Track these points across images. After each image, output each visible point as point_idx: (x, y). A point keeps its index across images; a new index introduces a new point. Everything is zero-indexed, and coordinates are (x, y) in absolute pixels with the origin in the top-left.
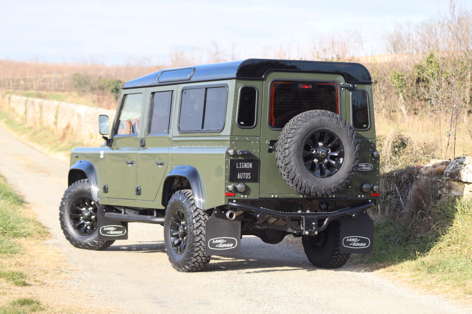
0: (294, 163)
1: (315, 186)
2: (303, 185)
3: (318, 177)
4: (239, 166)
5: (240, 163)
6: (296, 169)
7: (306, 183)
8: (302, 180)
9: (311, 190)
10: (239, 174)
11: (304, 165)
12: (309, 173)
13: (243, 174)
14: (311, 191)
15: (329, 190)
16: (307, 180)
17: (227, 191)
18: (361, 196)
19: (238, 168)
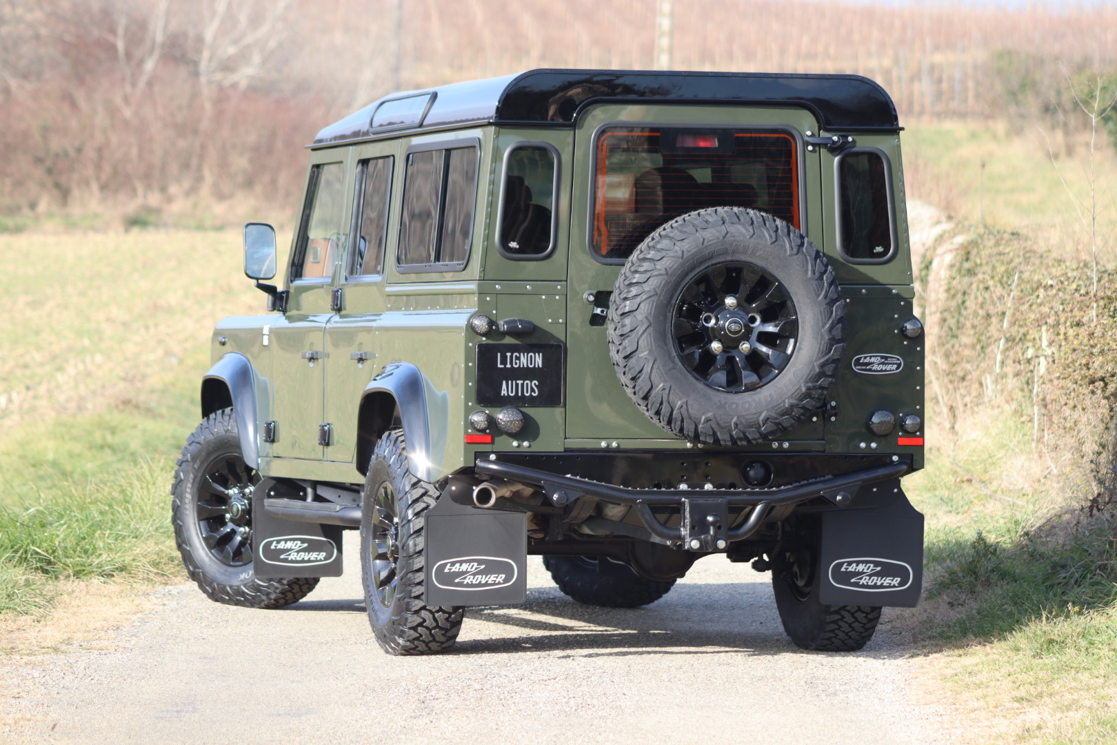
0: (646, 353)
1: (710, 415)
2: (674, 412)
3: (718, 390)
4: (504, 362)
5: (509, 354)
6: (654, 371)
7: (685, 406)
8: (671, 398)
9: (700, 426)
10: (504, 382)
11: (677, 359)
12: (693, 380)
13: (517, 385)
14: (700, 430)
15: (751, 426)
16: (684, 400)
17: (470, 431)
18: (868, 446)
19: (502, 366)
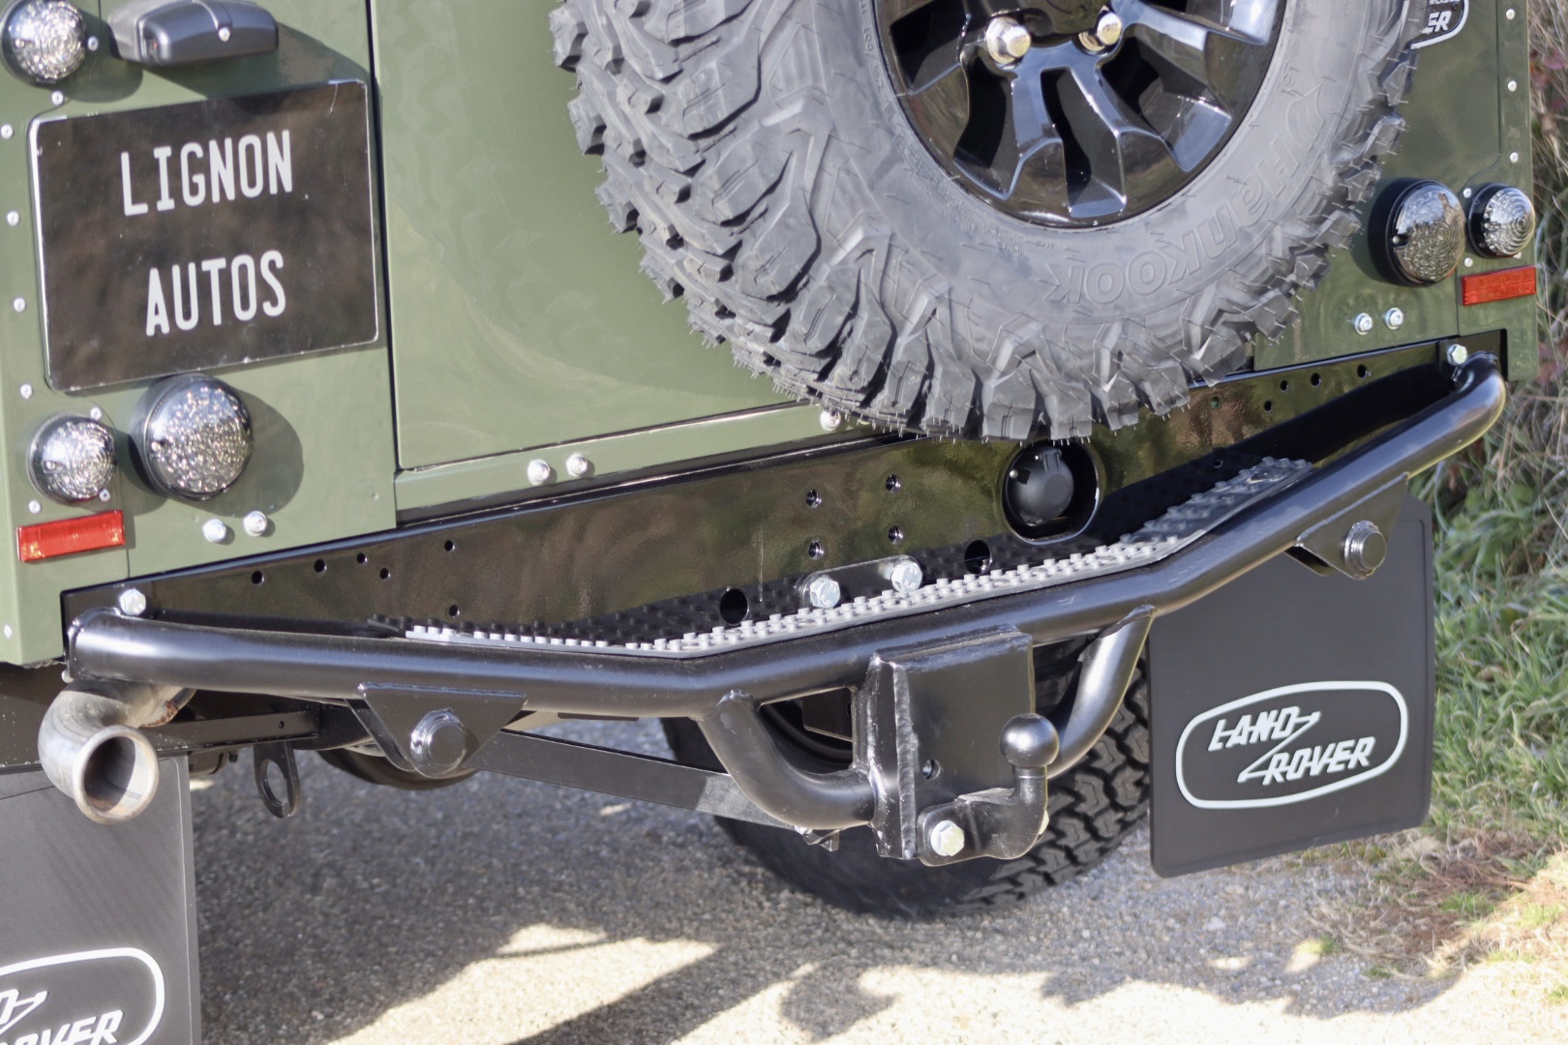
0: (796, 108)
1: (1030, 332)
2: (902, 342)
3: (1043, 223)
4: (146, 189)
5: (162, 153)
6: (827, 179)
7: (942, 312)
8: (891, 286)
9: (991, 384)
10: (154, 275)
11: (899, 119)
12: (958, 192)
13: (204, 279)
14: (988, 398)
15: (1161, 355)
16: (941, 287)
17: (34, 507)
18: (1380, 324)
19: (142, 209)
